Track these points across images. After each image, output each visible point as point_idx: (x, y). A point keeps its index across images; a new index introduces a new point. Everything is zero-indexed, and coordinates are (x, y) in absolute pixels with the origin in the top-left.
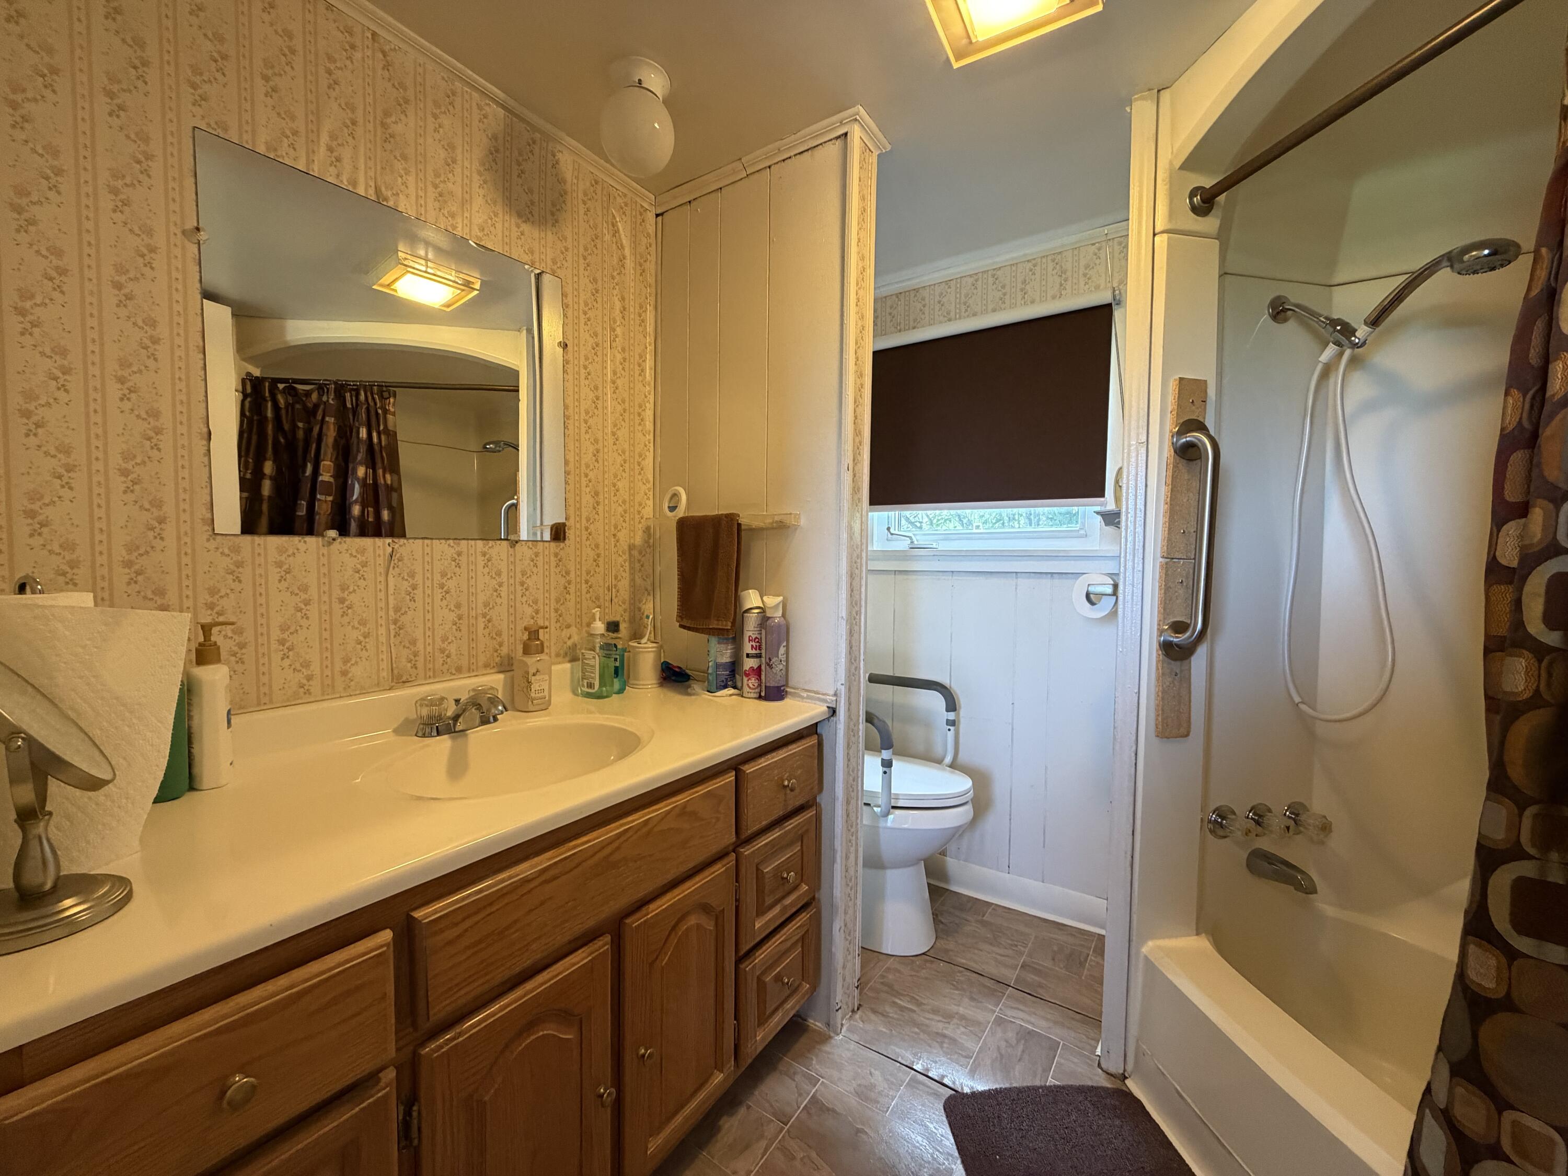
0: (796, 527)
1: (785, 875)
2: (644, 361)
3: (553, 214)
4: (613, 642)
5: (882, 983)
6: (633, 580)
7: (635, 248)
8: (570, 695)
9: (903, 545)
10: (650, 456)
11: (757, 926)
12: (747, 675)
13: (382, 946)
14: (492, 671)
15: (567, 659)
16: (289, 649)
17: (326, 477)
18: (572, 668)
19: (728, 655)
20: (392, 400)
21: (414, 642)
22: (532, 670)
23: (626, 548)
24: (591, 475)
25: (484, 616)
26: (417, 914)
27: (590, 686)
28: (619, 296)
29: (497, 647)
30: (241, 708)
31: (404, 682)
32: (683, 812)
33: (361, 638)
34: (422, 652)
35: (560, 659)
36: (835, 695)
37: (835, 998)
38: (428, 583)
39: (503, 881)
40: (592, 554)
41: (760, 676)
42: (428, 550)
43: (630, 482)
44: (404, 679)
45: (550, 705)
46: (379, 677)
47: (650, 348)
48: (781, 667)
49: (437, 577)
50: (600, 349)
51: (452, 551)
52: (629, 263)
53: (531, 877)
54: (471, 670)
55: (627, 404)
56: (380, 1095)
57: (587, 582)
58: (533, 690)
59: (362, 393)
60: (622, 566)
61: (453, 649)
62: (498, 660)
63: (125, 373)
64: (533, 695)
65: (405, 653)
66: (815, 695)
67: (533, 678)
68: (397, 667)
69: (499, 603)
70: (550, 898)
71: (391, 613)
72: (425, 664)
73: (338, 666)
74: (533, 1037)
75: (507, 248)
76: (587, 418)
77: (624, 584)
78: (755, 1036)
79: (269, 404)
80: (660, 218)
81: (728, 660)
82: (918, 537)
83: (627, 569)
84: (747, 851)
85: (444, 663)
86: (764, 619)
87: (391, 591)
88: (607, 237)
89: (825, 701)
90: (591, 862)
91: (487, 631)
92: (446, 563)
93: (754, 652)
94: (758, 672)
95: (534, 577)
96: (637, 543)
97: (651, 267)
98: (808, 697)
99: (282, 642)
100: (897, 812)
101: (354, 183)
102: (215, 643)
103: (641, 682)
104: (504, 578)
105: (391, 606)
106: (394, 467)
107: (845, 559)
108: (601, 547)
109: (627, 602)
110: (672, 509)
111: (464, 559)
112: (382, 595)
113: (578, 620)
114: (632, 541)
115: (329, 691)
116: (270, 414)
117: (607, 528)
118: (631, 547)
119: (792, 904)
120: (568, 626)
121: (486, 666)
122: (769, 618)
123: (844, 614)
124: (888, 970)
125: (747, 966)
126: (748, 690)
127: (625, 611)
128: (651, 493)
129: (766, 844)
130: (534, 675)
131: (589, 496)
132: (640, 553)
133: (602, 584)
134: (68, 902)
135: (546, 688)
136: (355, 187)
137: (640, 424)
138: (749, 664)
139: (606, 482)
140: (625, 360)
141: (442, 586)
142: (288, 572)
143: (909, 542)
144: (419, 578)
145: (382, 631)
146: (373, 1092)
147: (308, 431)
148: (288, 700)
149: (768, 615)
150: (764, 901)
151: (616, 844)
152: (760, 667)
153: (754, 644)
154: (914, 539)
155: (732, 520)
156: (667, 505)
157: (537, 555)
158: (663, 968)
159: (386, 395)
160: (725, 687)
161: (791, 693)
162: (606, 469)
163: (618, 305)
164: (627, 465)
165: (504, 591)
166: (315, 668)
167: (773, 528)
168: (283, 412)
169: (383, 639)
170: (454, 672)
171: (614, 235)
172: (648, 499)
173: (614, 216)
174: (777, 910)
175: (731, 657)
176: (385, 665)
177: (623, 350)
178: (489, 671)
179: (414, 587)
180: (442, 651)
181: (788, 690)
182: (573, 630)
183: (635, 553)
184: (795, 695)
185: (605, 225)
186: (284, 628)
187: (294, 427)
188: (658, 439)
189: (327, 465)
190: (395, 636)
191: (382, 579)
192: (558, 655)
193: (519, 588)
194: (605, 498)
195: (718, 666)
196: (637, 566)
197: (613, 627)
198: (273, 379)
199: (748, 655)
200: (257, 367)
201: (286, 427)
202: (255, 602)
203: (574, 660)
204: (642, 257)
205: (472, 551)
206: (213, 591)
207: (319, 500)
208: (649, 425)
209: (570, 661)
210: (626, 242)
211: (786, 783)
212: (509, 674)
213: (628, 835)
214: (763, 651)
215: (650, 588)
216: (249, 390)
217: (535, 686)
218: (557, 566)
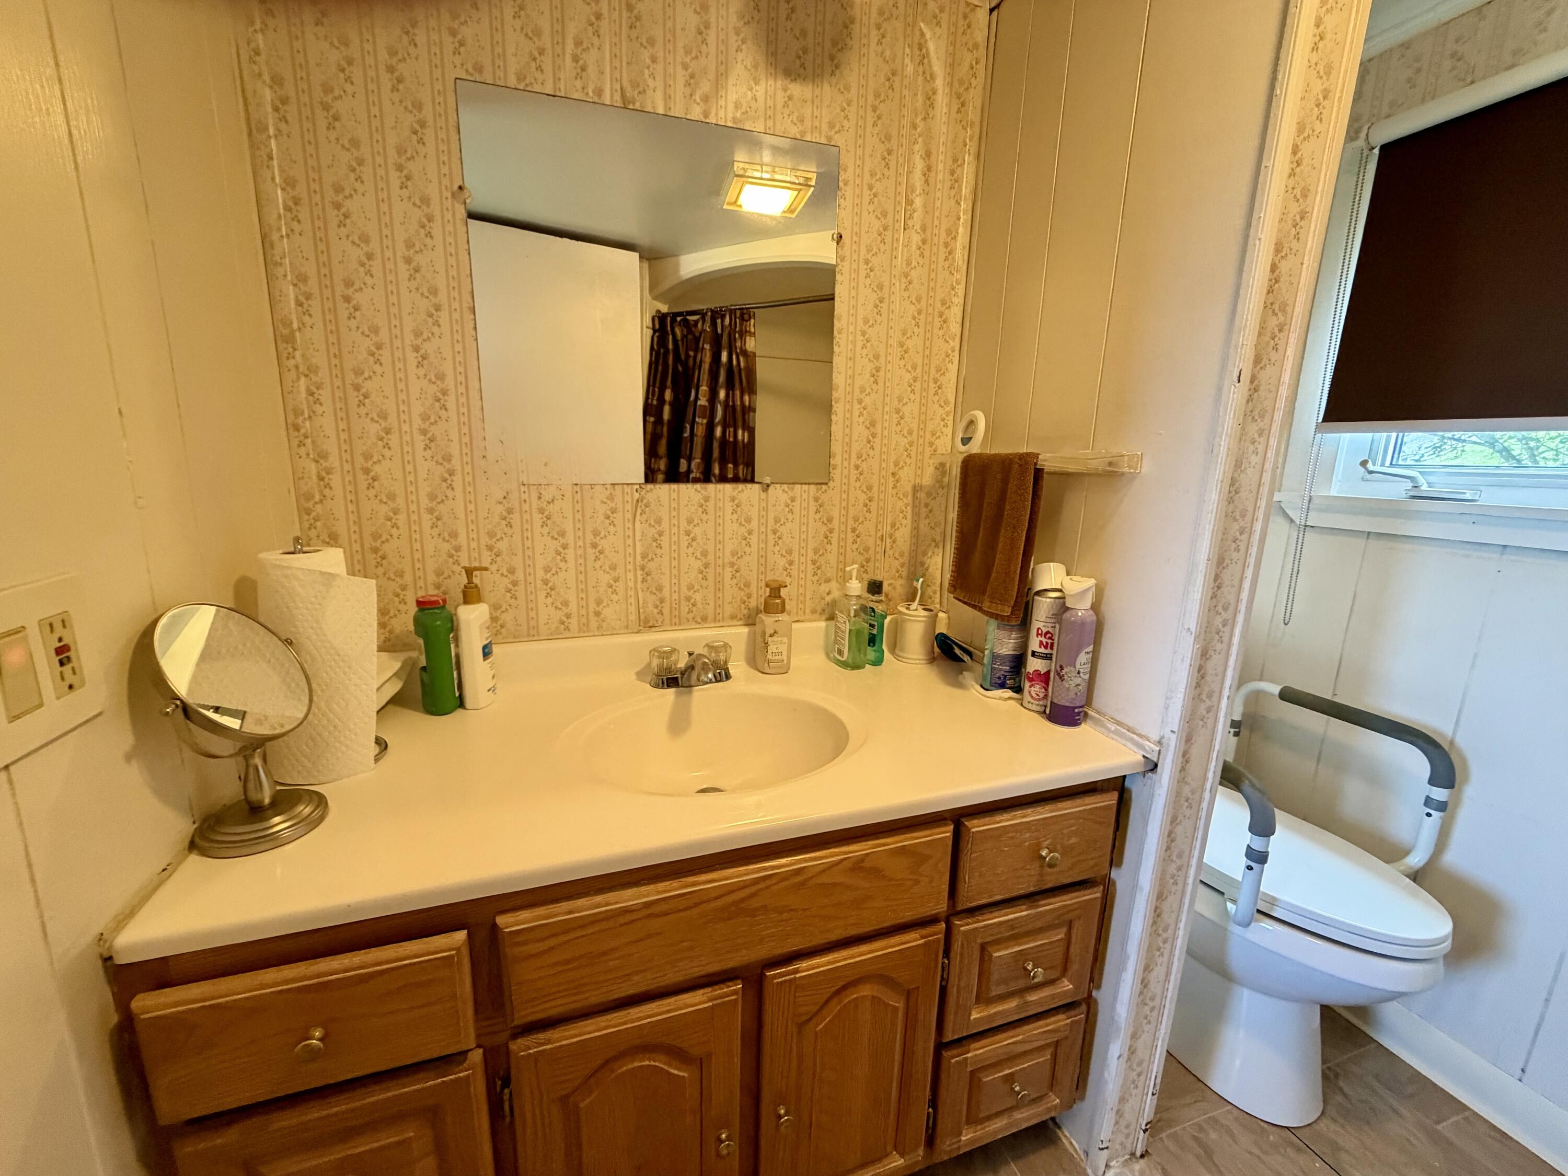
0: (1133, 477)
1: (1030, 967)
2: (955, 238)
3: (832, 58)
4: (871, 604)
5: (1196, 1139)
6: (916, 529)
7: (951, 75)
8: (822, 656)
9: (1398, 490)
10: (953, 368)
11: (975, 1015)
12: (1031, 680)
13: (453, 949)
14: (741, 623)
15: (824, 617)
16: (552, 589)
17: (703, 402)
18: (827, 626)
19: (1011, 646)
20: (752, 321)
21: (660, 589)
22: (769, 631)
23: (909, 489)
24: (867, 400)
25: (732, 565)
26: (501, 920)
27: (840, 652)
28: (923, 152)
29: (745, 598)
30: (515, 637)
31: (651, 627)
32: (858, 866)
33: (612, 582)
34: (668, 599)
35: (817, 616)
36: (1160, 743)
37: (1100, 1133)
38: (675, 530)
39: (599, 906)
40: (863, 498)
41: (1047, 683)
42: (674, 495)
43: (921, 405)
44: (650, 624)
45: (789, 668)
46: (628, 620)
47: (965, 218)
48: (1078, 681)
49: (684, 525)
50: (889, 234)
51: (700, 496)
52: (941, 99)
53: (634, 908)
54: (717, 620)
55: (923, 303)
56: (461, 1075)
57: (854, 530)
58: (770, 652)
59: (728, 317)
60: (902, 512)
61: (698, 597)
62: (745, 612)
63: (419, 341)
64: (769, 657)
65: (652, 599)
66: (1129, 731)
67: (770, 639)
68: (644, 612)
69: (748, 552)
70: (658, 934)
71: (639, 558)
72: (671, 611)
73: (592, 606)
74: (636, 1064)
75: (770, 123)
76: (865, 328)
77: (904, 533)
78: (960, 1134)
79: (671, 337)
80: (995, 13)
81: (1011, 652)
82: (1432, 479)
83: (909, 516)
84: (964, 926)
85: (690, 611)
86: (1062, 608)
87: (638, 537)
88: (910, 69)
89: (1141, 747)
90: (713, 905)
91: (735, 581)
92: (693, 510)
93: (1042, 650)
94: (1045, 678)
95: (789, 525)
96: (924, 483)
97: (975, 97)
98: (1116, 732)
99: (546, 582)
100: (1267, 924)
101: (599, 92)
102: (476, 586)
103: (906, 655)
104: (754, 523)
105: (638, 552)
106: (751, 388)
107: (1207, 536)
108: (875, 489)
109: (907, 554)
110: (966, 441)
111: (711, 504)
112: (630, 542)
113: (840, 574)
114: (918, 480)
115: (584, 630)
116: (671, 346)
117: (884, 465)
118: (916, 489)
119: (1038, 1003)
120: (828, 581)
121: (733, 617)
122: (1068, 609)
123: (1192, 622)
124: (1214, 1121)
125: (953, 1058)
126: (1030, 699)
127: (902, 565)
128: (951, 417)
129: (1001, 923)
130: (771, 636)
131: (861, 428)
132: (929, 494)
133: (873, 533)
134: (277, 819)
135: (785, 653)
136: (600, 96)
137: (941, 328)
138: (1034, 665)
139: (887, 409)
140: (924, 242)
141: (688, 533)
142: (548, 518)
143: (1409, 485)
144: (665, 525)
145: (630, 575)
146: (457, 1070)
147: (695, 358)
148: (552, 634)
149: (1068, 605)
150: (988, 990)
151: (753, 889)
152: (1048, 673)
153: (1044, 640)
154: (1421, 480)
155: (1026, 463)
156: (960, 436)
157: (793, 499)
158: (816, 1034)
159: (746, 317)
160: (1002, 686)
161: (1093, 718)
162: (888, 392)
163: (919, 165)
164: (918, 385)
165: (754, 539)
166: (573, 607)
167: (1099, 475)
168: (680, 343)
169: (631, 584)
170: (699, 621)
171: (921, 63)
172: (946, 426)
173: (922, 34)
174: (1012, 1004)
175: (1015, 649)
176: (633, 609)
177: (924, 229)
178: (735, 622)
179: (661, 534)
180: (688, 599)
181: (1090, 713)
182: (834, 585)
183: (922, 495)
184: (1097, 722)
185: (908, 51)
186: (547, 570)
187: (687, 356)
188: (965, 348)
189: (704, 388)
190: (642, 582)
191: (630, 526)
192: (814, 612)
193: (771, 537)
194: (883, 428)
195: (995, 657)
196: (924, 511)
197: (875, 587)
198: (673, 313)
199: (1034, 654)
200: (665, 303)
201: (683, 357)
202: (523, 545)
203: (831, 618)
204: (961, 82)
205: (720, 496)
206: (491, 534)
207: (698, 423)
208: (955, 328)
209: (827, 619)
210: (938, 68)
211: (1044, 853)
212: (752, 628)
213: (769, 882)
214: (1054, 652)
215: (938, 538)
216: (657, 326)
217: (772, 648)
218: (817, 511)
